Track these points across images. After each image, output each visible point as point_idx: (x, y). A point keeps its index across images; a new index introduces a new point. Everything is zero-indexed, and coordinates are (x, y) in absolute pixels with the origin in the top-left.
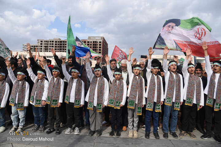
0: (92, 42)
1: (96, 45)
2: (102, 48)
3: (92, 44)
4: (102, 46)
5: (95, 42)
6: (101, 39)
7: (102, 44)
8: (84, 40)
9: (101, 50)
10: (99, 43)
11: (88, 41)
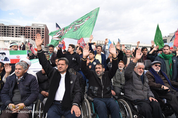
0: (36, 29)
1: (39, 31)
2: (44, 34)
3: (36, 31)
4: (44, 32)
5: (38, 29)
6: (44, 26)
7: (44, 30)
8: (29, 26)
9: (44, 36)
10: (42, 30)
11: (32, 27)
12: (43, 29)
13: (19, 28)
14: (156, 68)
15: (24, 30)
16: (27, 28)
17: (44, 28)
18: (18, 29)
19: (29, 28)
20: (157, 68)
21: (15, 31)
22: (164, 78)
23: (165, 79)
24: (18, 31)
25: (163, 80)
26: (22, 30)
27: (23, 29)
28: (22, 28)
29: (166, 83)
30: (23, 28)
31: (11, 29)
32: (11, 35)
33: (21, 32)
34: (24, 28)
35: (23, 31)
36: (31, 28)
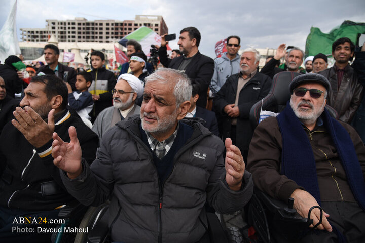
0: (143, 25)
4: (159, 32)
5: (147, 25)
6: (158, 19)
7: (159, 28)
8: (129, 21)
10: (154, 27)
11: (136, 23)
12: (156, 25)
13: (112, 24)
14: (300, 102)
15: (122, 29)
16: (126, 25)
17: (159, 23)
18: (110, 27)
19: (130, 25)
20: (303, 103)
21: (104, 31)
22: (331, 153)
23: (332, 159)
24: (110, 31)
25: (324, 160)
26: (117, 29)
27: (119, 27)
28: (117, 24)
29: (337, 175)
30: (119, 25)
31: (99, 27)
32: (98, 39)
33: (116, 33)
34: (122, 24)
35: (120, 31)
36: (133, 25)
